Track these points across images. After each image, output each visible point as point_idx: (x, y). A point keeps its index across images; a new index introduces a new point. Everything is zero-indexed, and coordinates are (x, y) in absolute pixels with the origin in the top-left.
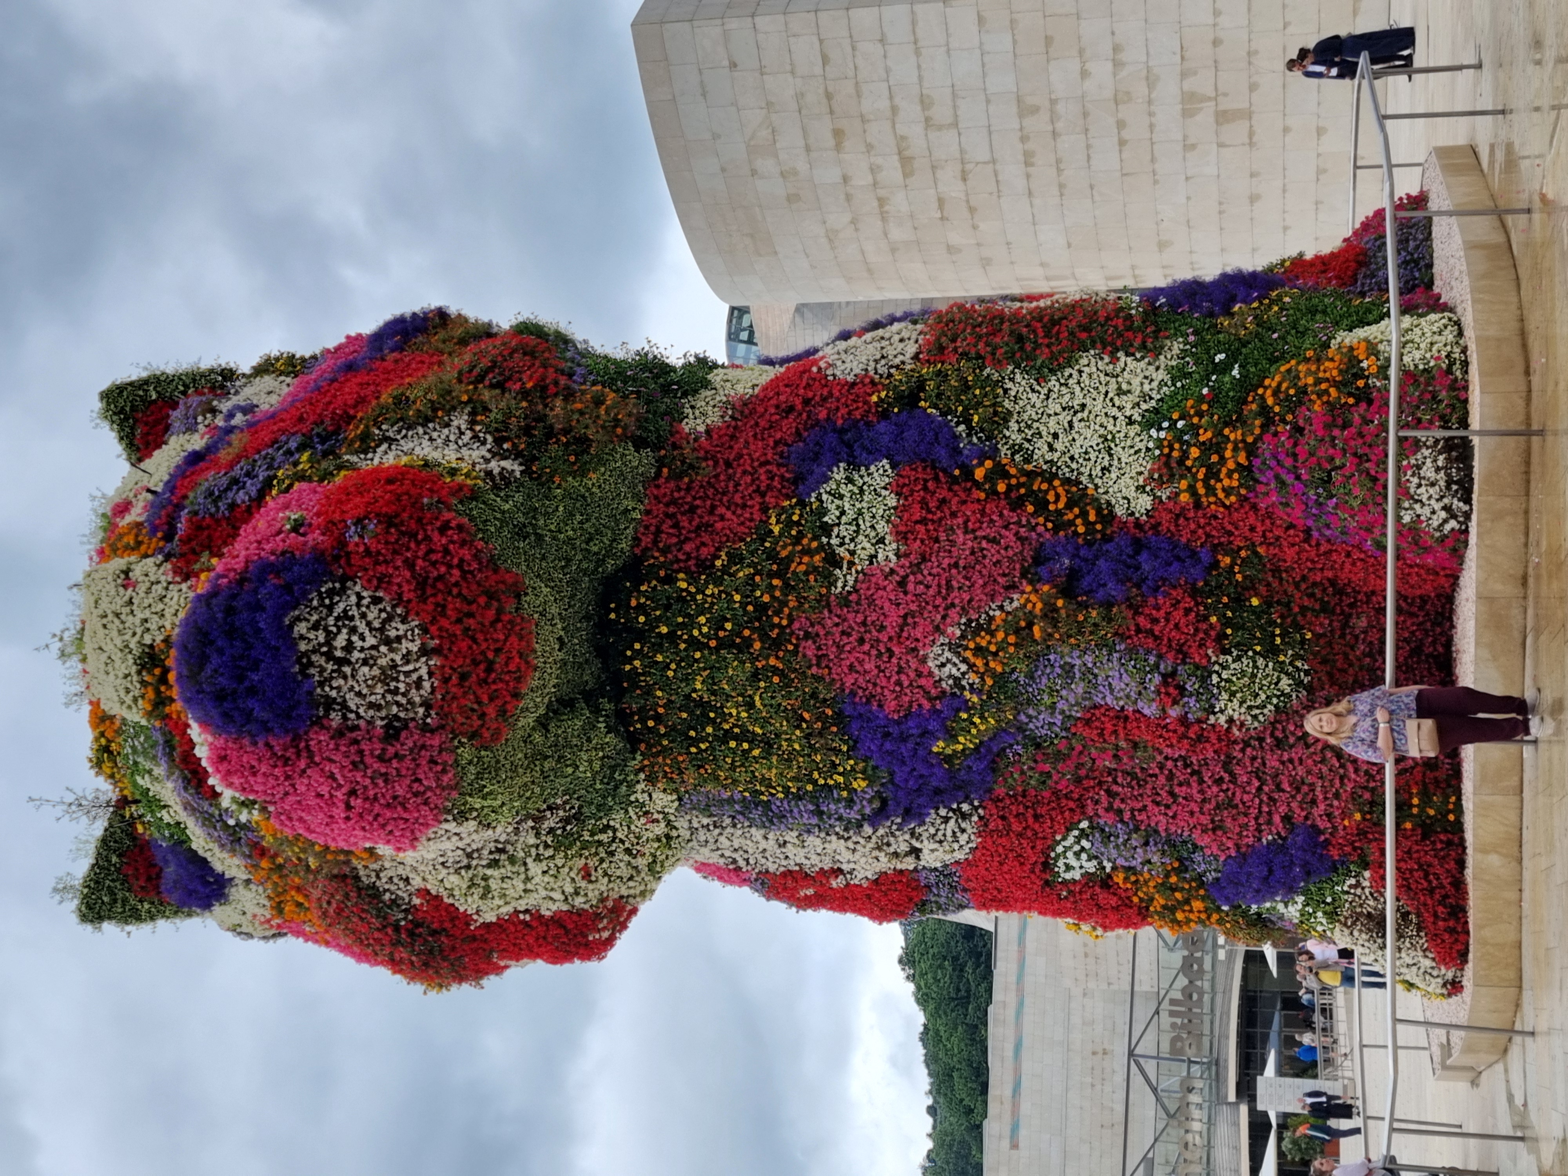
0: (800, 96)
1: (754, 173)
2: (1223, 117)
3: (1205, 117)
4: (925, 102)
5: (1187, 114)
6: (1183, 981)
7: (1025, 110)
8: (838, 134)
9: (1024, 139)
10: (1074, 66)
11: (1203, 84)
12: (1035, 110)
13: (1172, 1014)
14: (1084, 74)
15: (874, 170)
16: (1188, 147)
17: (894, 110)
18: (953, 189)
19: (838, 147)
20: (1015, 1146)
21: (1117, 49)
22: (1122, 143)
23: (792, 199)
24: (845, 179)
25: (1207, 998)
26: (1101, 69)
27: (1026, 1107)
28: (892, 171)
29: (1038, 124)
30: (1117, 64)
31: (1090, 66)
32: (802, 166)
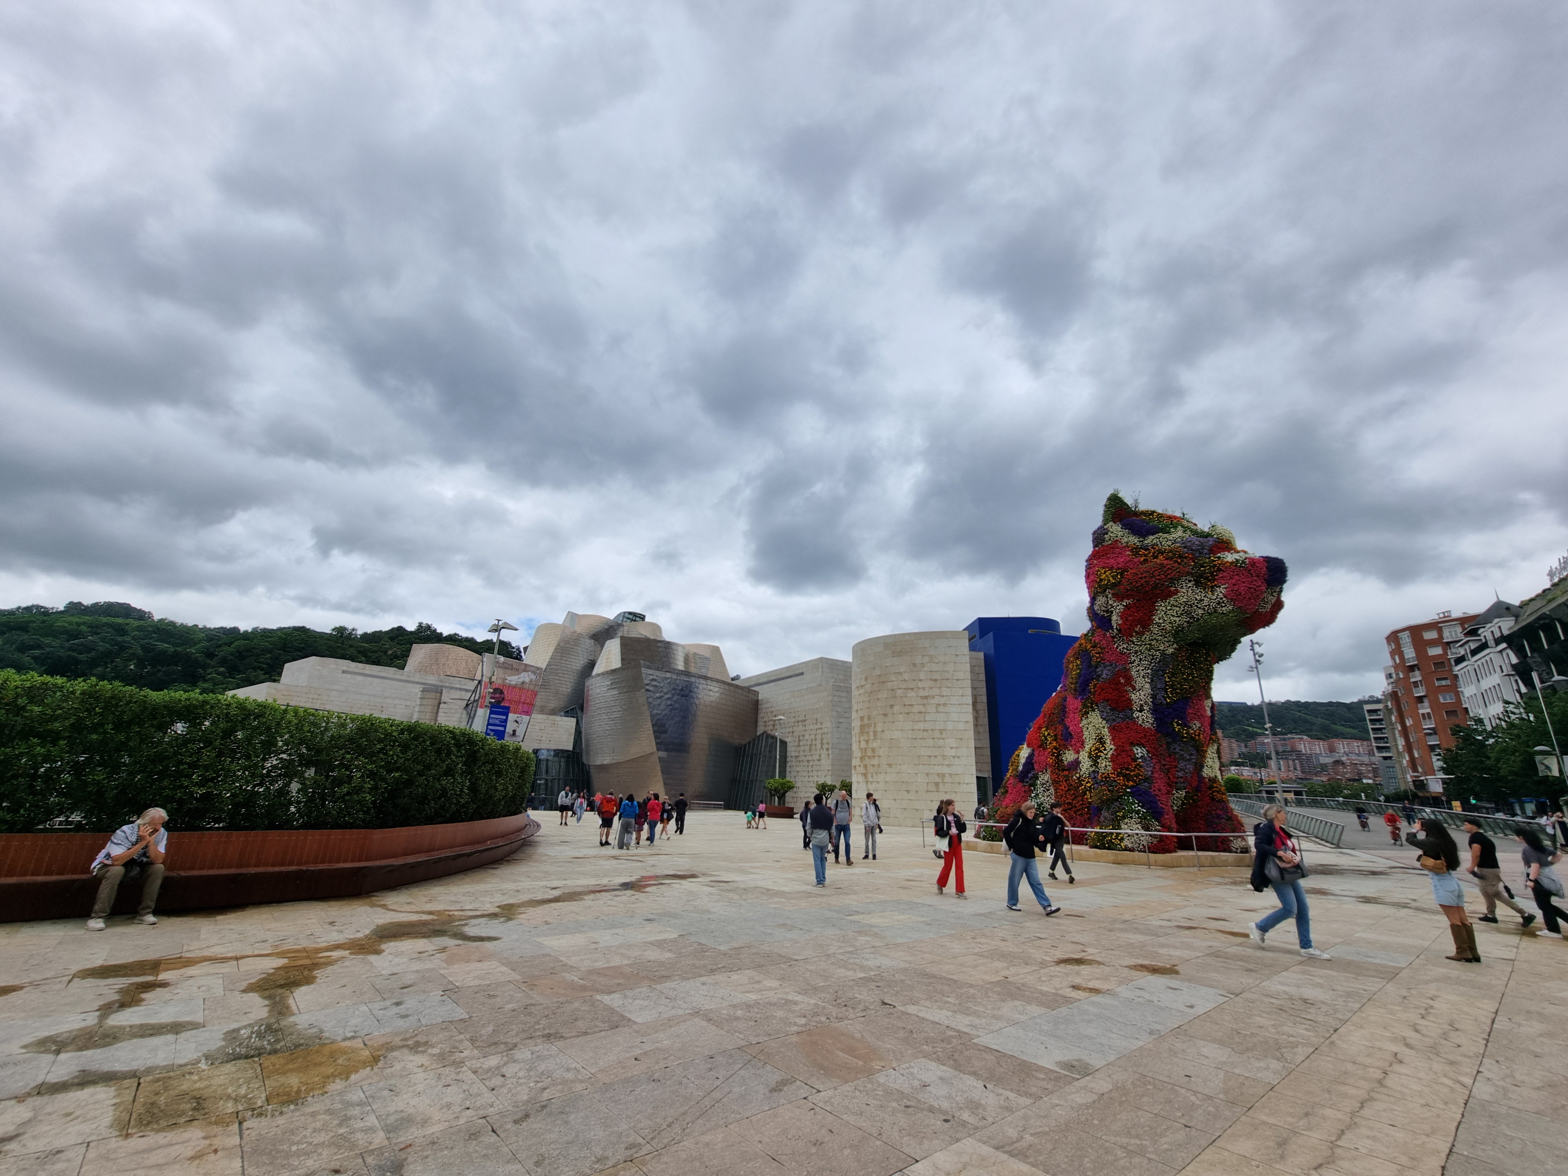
0: (948, 672)
1: (924, 656)
2: (937, 784)
3: (937, 780)
4: (945, 705)
5: (938, 774)
7: (941, 731)
8: (936, 680)
9: (932, 730)
10: (954, 745)
11: (947, 779)
12: (941, 734)
14: (952, 748)
15: (924, 689)
16: (927, 775)
17: (943, 696)
18: (916, 709)
19: (931, 680)
20: (344, 672)
21: (958, 757)
22: (930, 757)
23: (914, 665)
24: (921, 680)
26: (953, 752)
27: (359, 678)
28: (922, 693)
29: (937, 734)
30: (954, 757)
31: (954, 750)
32: (926, 669)
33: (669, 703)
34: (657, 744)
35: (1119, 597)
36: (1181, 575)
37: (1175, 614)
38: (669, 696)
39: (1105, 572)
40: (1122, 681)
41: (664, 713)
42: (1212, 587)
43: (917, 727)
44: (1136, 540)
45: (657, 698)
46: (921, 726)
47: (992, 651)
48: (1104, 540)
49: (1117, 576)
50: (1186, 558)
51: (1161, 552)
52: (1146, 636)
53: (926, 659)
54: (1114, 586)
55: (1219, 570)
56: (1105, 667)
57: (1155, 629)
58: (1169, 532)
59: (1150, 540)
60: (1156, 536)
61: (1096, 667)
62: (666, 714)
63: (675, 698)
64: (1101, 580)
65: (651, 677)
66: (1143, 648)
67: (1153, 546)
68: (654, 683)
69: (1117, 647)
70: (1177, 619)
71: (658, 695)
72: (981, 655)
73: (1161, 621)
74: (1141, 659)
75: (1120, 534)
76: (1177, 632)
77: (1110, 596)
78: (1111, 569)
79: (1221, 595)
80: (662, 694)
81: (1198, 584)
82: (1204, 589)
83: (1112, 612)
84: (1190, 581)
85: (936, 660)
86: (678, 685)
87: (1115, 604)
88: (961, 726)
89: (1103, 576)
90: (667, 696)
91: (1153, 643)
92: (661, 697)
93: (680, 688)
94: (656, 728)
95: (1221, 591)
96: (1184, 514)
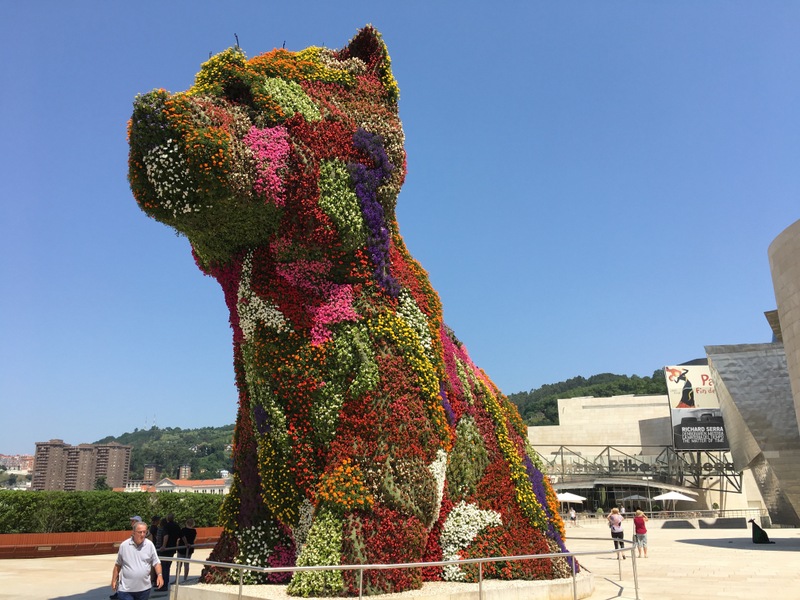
6: (639, 464)
13: (626, 461)
20: (584, 407)
25: (633, 473)
27: (597, 410)
33: (763, 388)
34: (759, 442)
38: (761, 379)
41: (758, 402)
45: (743, 386)
62: (763, 404)
63: (772, 380)
65: (726, 363)
68: (733, 369)
71: (743, 382)
80: (749, 379)
86: (770, 363)
90: (756, 381)
92: (749, 384)
93: (776, 366)
94: (752, 423)
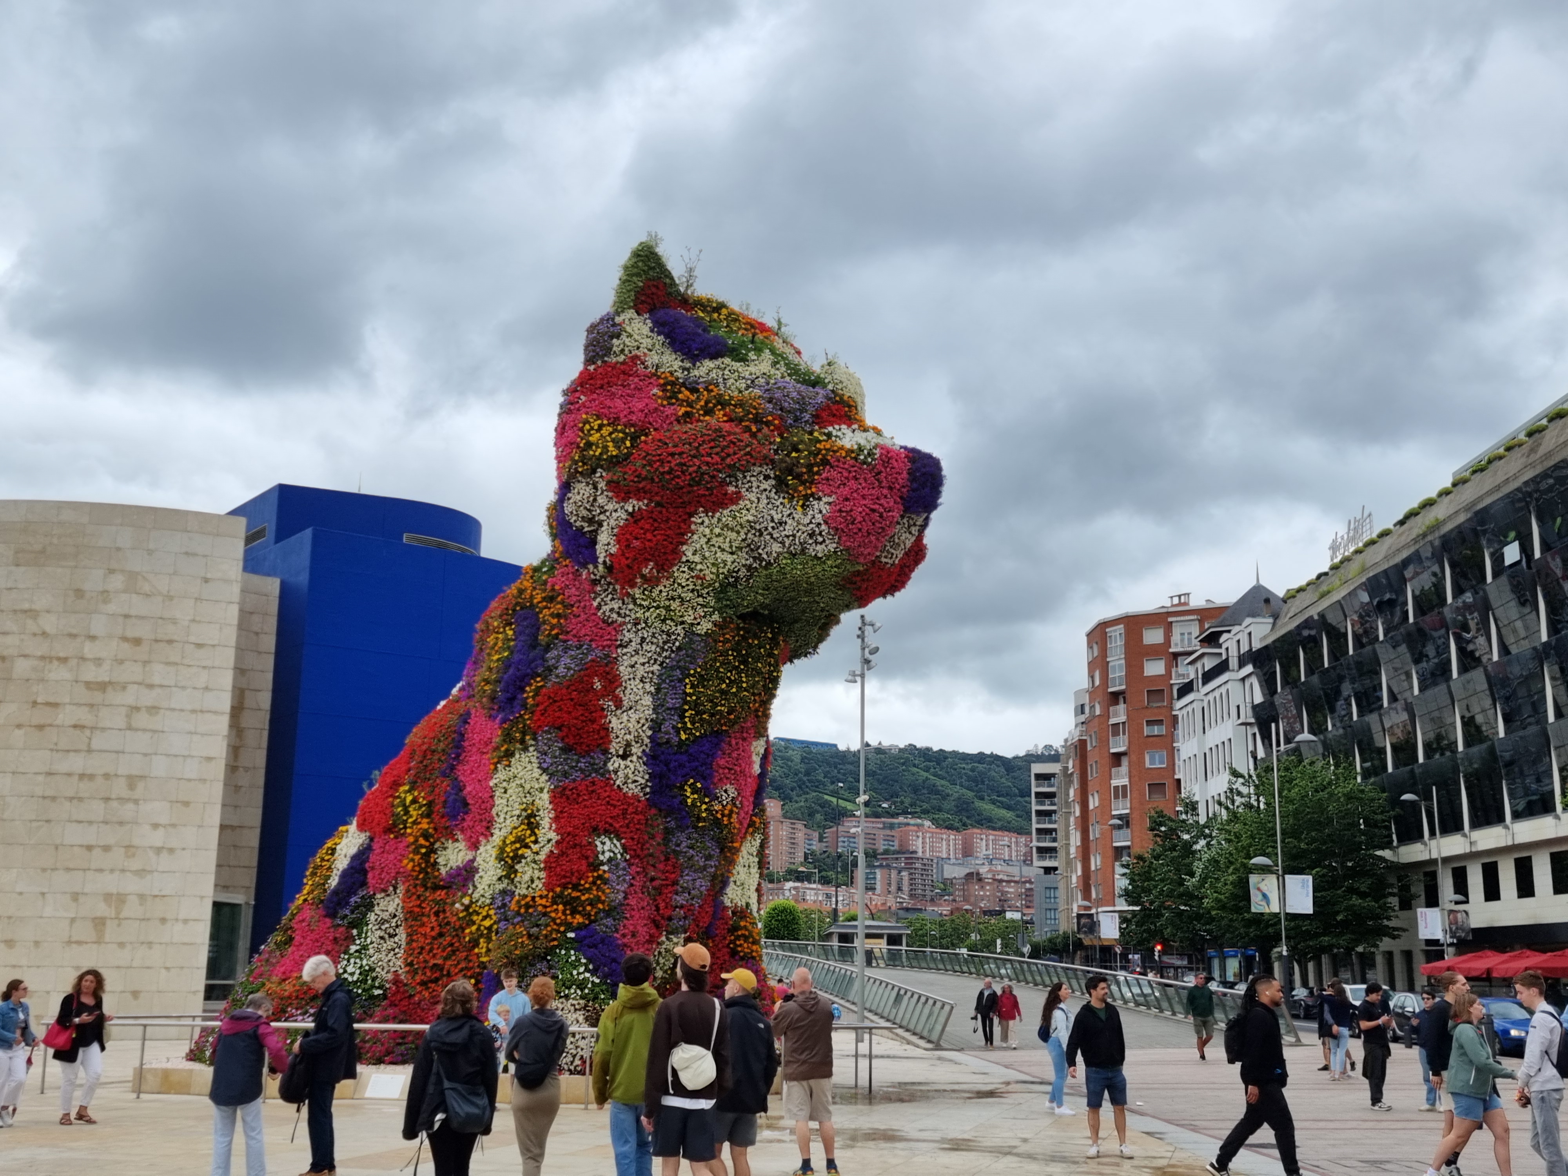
0: (174, 621)
1: (111, 571)
2: (99, 923)
3: (102, 909)
4: (153, 710)
5: (108, 897)
7: (132, 781)
8: (137, 642)
9: (107, 776)
10: (163, 820)
11: (132, 909)
12: (131, 787)
14: (156, 826)
15: (98, 661)
16: (75, 897)
17: (151, 686)
18: (66, 716)
19: (125, 639)
21: (171, 851)
22: (89, 848)
23: (79, 593)
24: (93, 638)
26: (157, 838)
28: (91, 673)
29: (119, 788)
30: (158, 850)
31: (161, 831)
32: (111, 608)
35: (620, 492)
36: (754, 459)
37: (726, 546)
39: (601, 427)
40: (598, 685)
42: (806, 498)
43: (63, 766)
44: (677, 364)
46: (77, 763)
47: (303, 579)
48: (608, 350)
49: (623, 440)
50: (768, 424)
51: (722, 402)
52: (663, 589)
53: (117, 582)
54: (614, 462)
55: (825, 462)
56: (566, 650)
57: (682, 575)
58: (744, 360)
59: (706, 369)
60: (718, 362)
61: (548, 648)
64: (589, 445)
66: (651, 614)
67: (710, 385)
69: (599, 607)
70: (729, 558)
72: (272, 586)
73: (697, 559)
74: (643, 639)
75: (646, 342)
76: (724, 587)
77: (602, 485)
78: (614, 421)
79: (819, 518)
81: (781, 485)
82: (791, 500)
83: (600, 524)
84: (767, 477)
85: (147, 588)
87: (610, 507)
88: (191, 770)
89: (595, 437)
91: (675, 605)
95: (822, 507)
96: (779, 323)
